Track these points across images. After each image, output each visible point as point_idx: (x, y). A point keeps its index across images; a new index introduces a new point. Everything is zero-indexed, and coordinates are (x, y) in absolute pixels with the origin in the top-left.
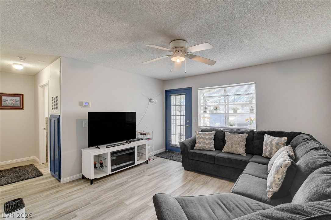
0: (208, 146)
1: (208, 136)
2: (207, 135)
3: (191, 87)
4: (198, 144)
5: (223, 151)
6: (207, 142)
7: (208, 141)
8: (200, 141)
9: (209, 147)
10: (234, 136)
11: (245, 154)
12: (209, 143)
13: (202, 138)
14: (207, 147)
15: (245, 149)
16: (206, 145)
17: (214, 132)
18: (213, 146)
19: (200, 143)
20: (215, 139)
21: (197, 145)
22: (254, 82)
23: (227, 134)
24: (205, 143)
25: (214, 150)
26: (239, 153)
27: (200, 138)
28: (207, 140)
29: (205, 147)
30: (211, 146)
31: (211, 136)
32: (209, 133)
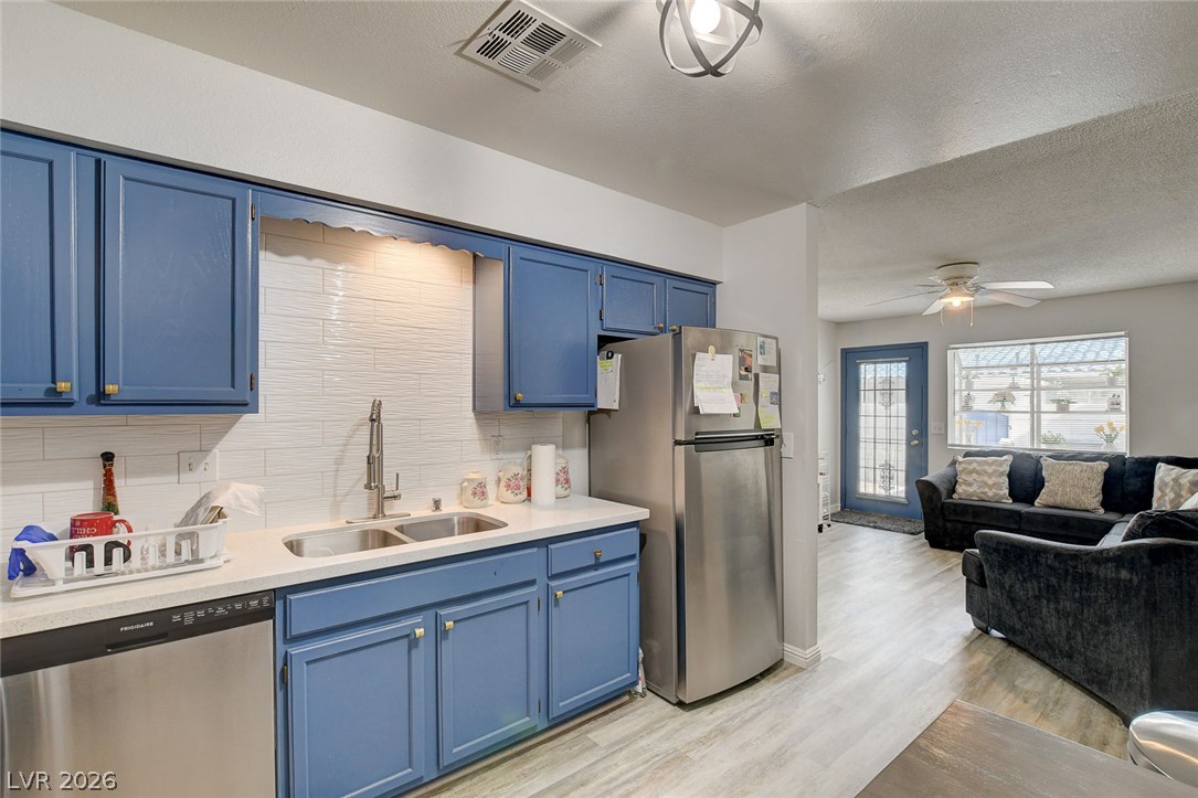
0: (994, 490)
1: (993, 467)
2: (990, 464)
3: (926, 343)
4: (964, 487)
5: (1036, 504)
6: (990, 482)
7: (993, 479)
8: (970, 479)
9: (996, 495)
10: (1069, 468)
11: (1102, 511)
12: (995, 484)
13: (974, 471)
14: (990, 494)
15: (1101, 497)
16: (987, 490)
17: (1009, 458)
18: (1007, 491)
19: (970, 485)
20: (1010, 476)
21: (960, 489)
22: (1123, 333)
23: (1046, 463)
24: (986, 484)
25: (1011, 501)
26: (1083, 507)
27: (971, 472)
28: (990, 475)
29: (985, 493)
30: (1002, 493)
31: (1001, 466)
32: (995, 461)
